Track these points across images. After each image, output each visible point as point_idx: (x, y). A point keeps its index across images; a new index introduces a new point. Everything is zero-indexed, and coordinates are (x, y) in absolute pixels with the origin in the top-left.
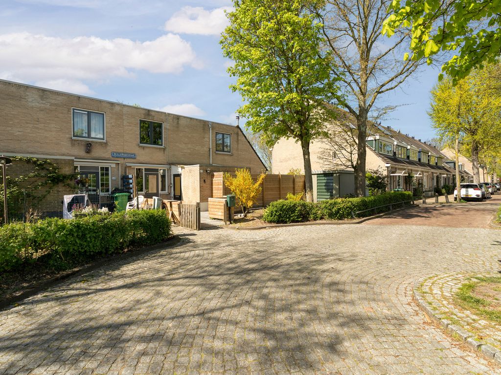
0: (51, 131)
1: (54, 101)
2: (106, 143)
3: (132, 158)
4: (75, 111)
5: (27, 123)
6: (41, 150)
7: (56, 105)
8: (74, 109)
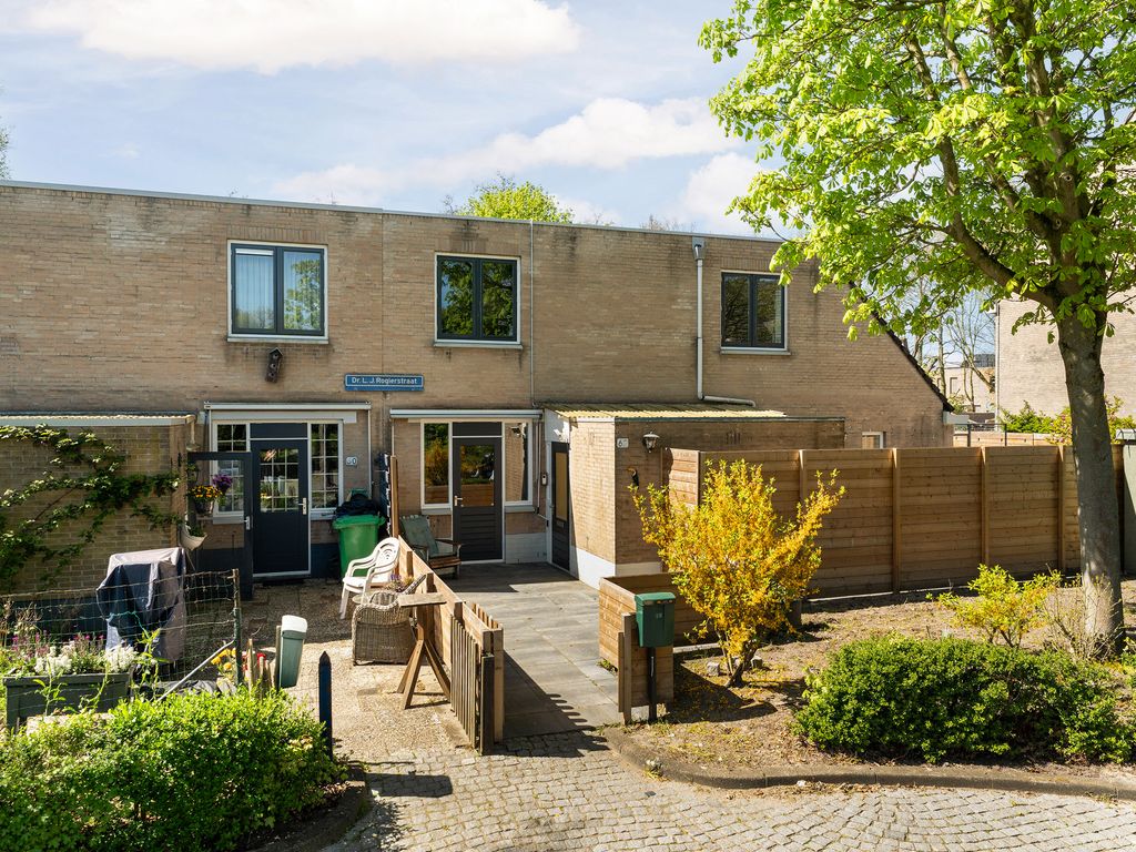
0: (170, 322)
1: (179, 227)
2: (328, 347)
3: (409, 390)
4: (238, 251)
5: (108, 303)
6: (142, 383)
7: (184, 239)
8: (234, 247)
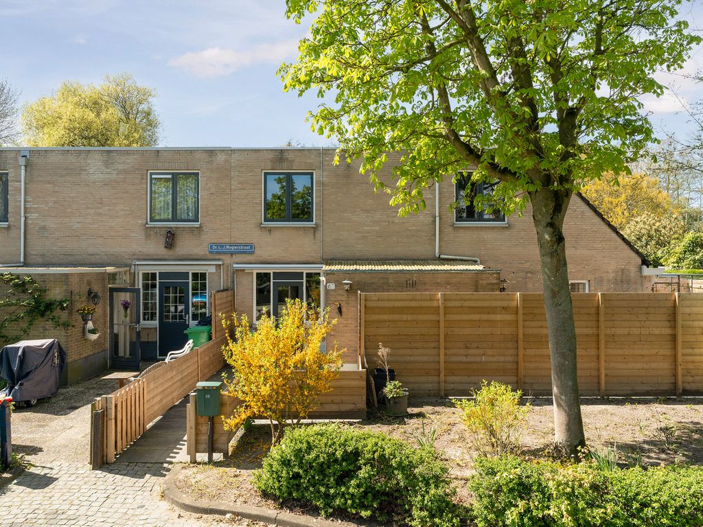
0: (118, 217)
1: (122, 165)
2: (200, 228)
3: (245, 253)
4: (153, 176)
5: (88, 208)
7: (125, 172)
8: (151, 174)
